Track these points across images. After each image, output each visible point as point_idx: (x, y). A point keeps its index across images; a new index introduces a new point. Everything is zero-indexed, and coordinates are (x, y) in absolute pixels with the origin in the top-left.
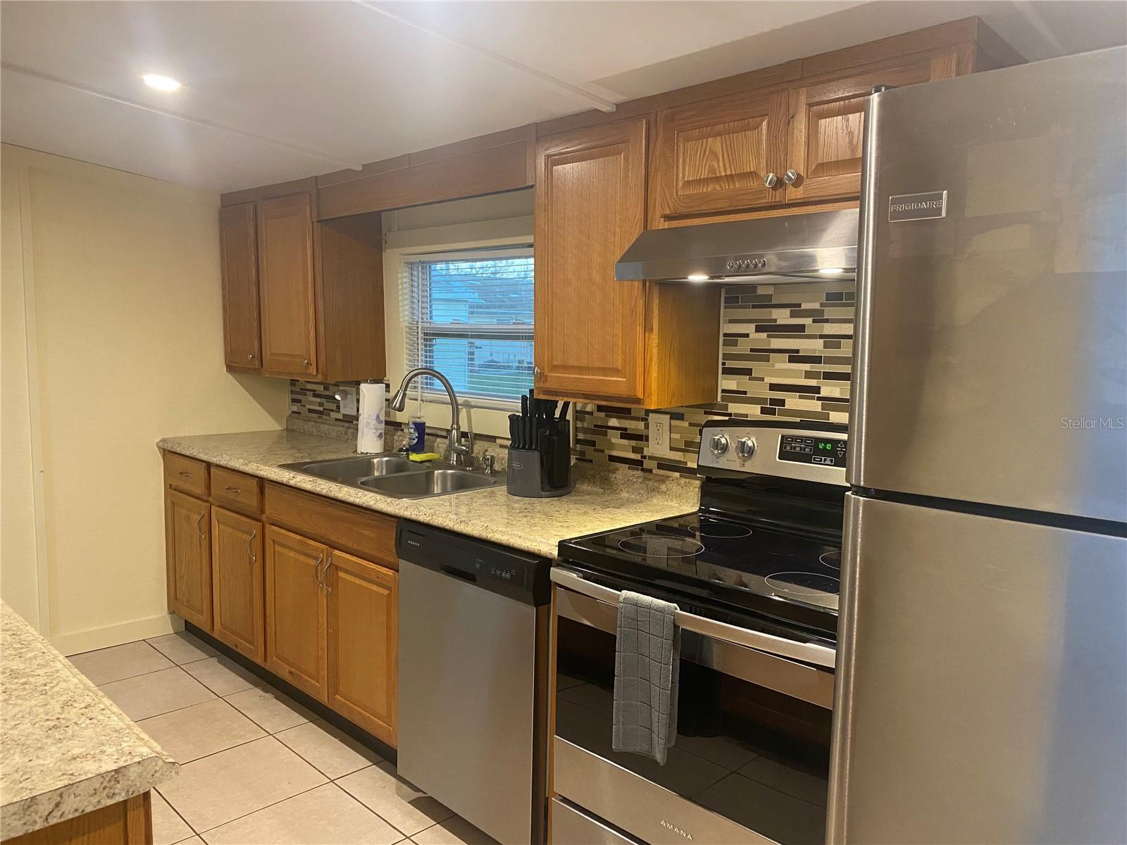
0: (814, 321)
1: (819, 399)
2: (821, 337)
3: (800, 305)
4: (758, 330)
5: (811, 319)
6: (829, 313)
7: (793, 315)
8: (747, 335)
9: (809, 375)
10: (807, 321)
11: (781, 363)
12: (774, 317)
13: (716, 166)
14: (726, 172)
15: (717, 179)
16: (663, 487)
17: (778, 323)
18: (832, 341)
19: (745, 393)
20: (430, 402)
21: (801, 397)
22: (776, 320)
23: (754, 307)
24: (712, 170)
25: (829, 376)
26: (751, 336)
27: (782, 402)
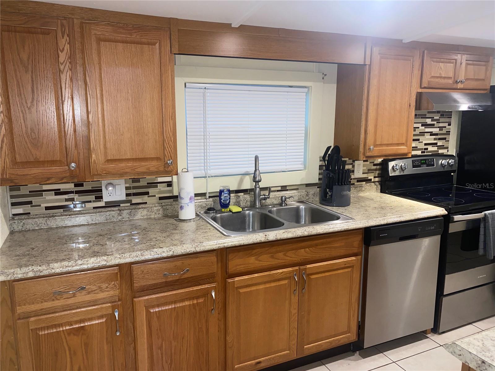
0: (437, 123)
1: (437, 146)
2: (439, 127)
3: (434, 118)
4: (422, 126)
5: (436, 122)
6: (441, 120)
7: (432, 121)
8: (418, 128)
9: (435, 139)
10: (435, 123)
11: (427, 136)
12: (427, 121)
13: (442, 73)
14: (444, 75)
15: (441, 77)
16: (363, 189)
17: (428, 123)
18: (441, 128)
19: (417, 147)
20: (215, 177)
21: (432, 147)
22: (427, 122)
23: (421, 118)
24: (440, 74)
25: (440, 139)
26: (420, 128)
27: (427, 149)
